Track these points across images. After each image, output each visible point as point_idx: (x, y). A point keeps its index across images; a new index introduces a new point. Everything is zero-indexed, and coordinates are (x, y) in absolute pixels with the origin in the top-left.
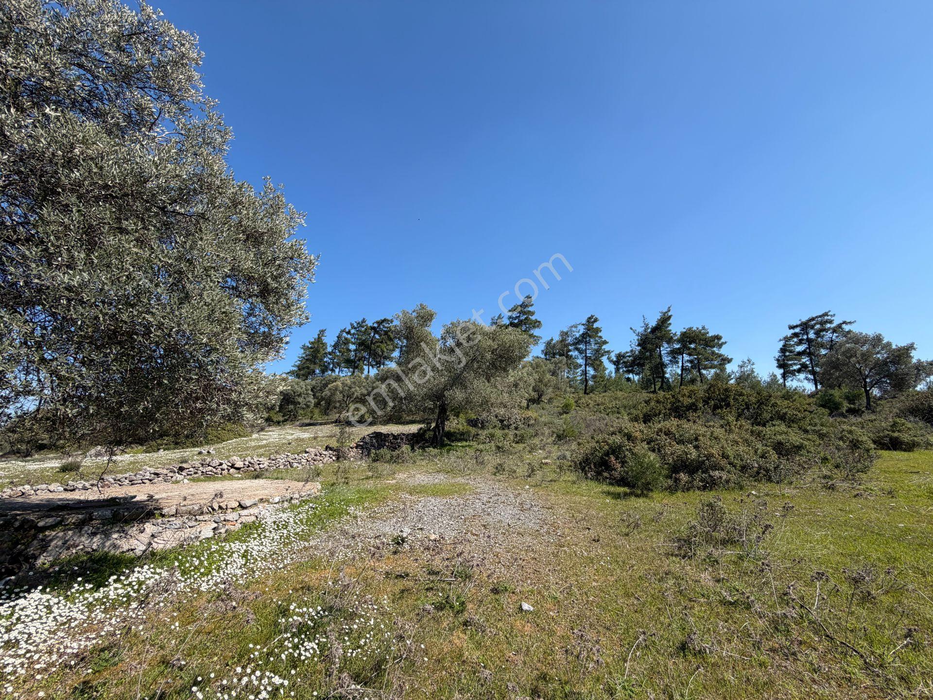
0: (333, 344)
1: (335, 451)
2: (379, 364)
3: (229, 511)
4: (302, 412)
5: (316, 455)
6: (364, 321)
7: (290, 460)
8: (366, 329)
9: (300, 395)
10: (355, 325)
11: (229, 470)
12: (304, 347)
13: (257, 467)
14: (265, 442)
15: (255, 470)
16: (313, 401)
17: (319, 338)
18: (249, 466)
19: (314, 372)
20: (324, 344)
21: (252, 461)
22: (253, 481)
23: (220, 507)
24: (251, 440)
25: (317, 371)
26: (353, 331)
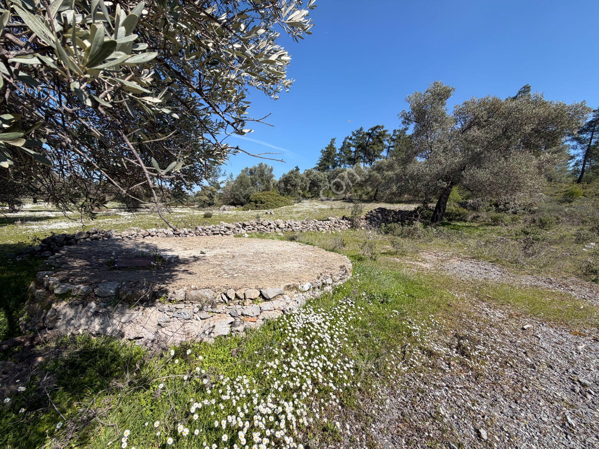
0: (340, 148)
1: (349, 220)
2: (371, 161)
3: (248, 301)
5: (336, 223)
6: (361, 129)
7: (317, 225)
8: (363, 135)
9: (321, 181)
10: (355, 133)
11: (275, 229)
12: (322, 152)
13: (294, 227)
17: (331, 144)
18: (289, 227)
19: (328, 167)
20: (334, 149)
21: (290, 224)
25: (330, 167)
26: (353, 138)
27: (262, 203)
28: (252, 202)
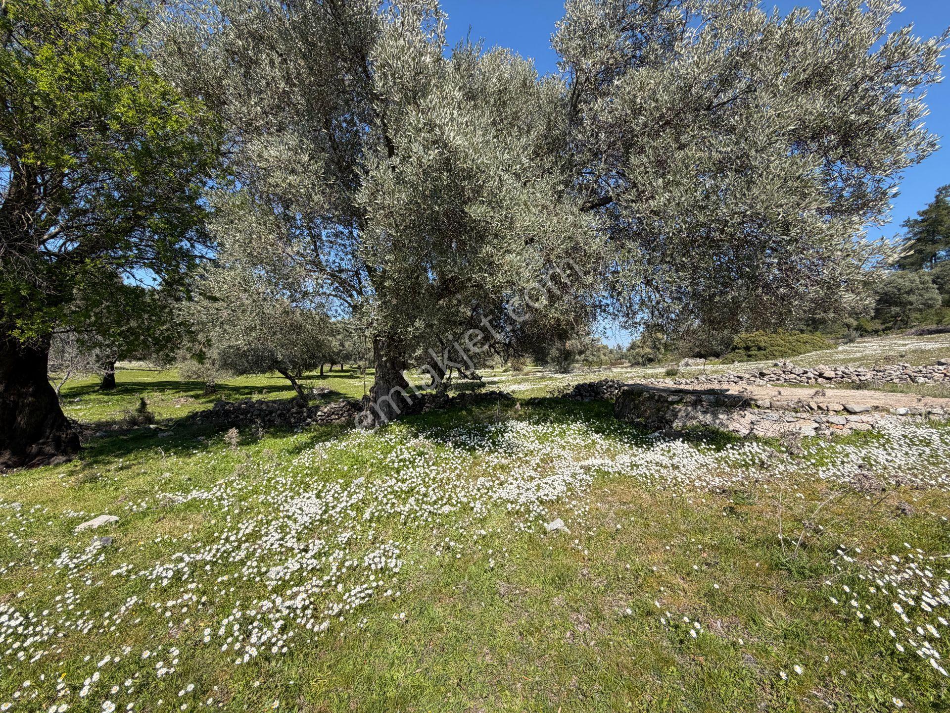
3: (832, 413)
4: (919, 316)
7: (910, 372)
9: (910, 292)
11: (816, 380)
13: (856, 378)
14: (859, 355)
15: (853, 382)
16: (940, 298)
18: (843, 377)
19: (935, 255)
21: (847, 371)
22: (855, 391)
23: (819, 408)
24: (837, 353)
25: (942, 253)
27: (760, 349)
28: (739, 349)
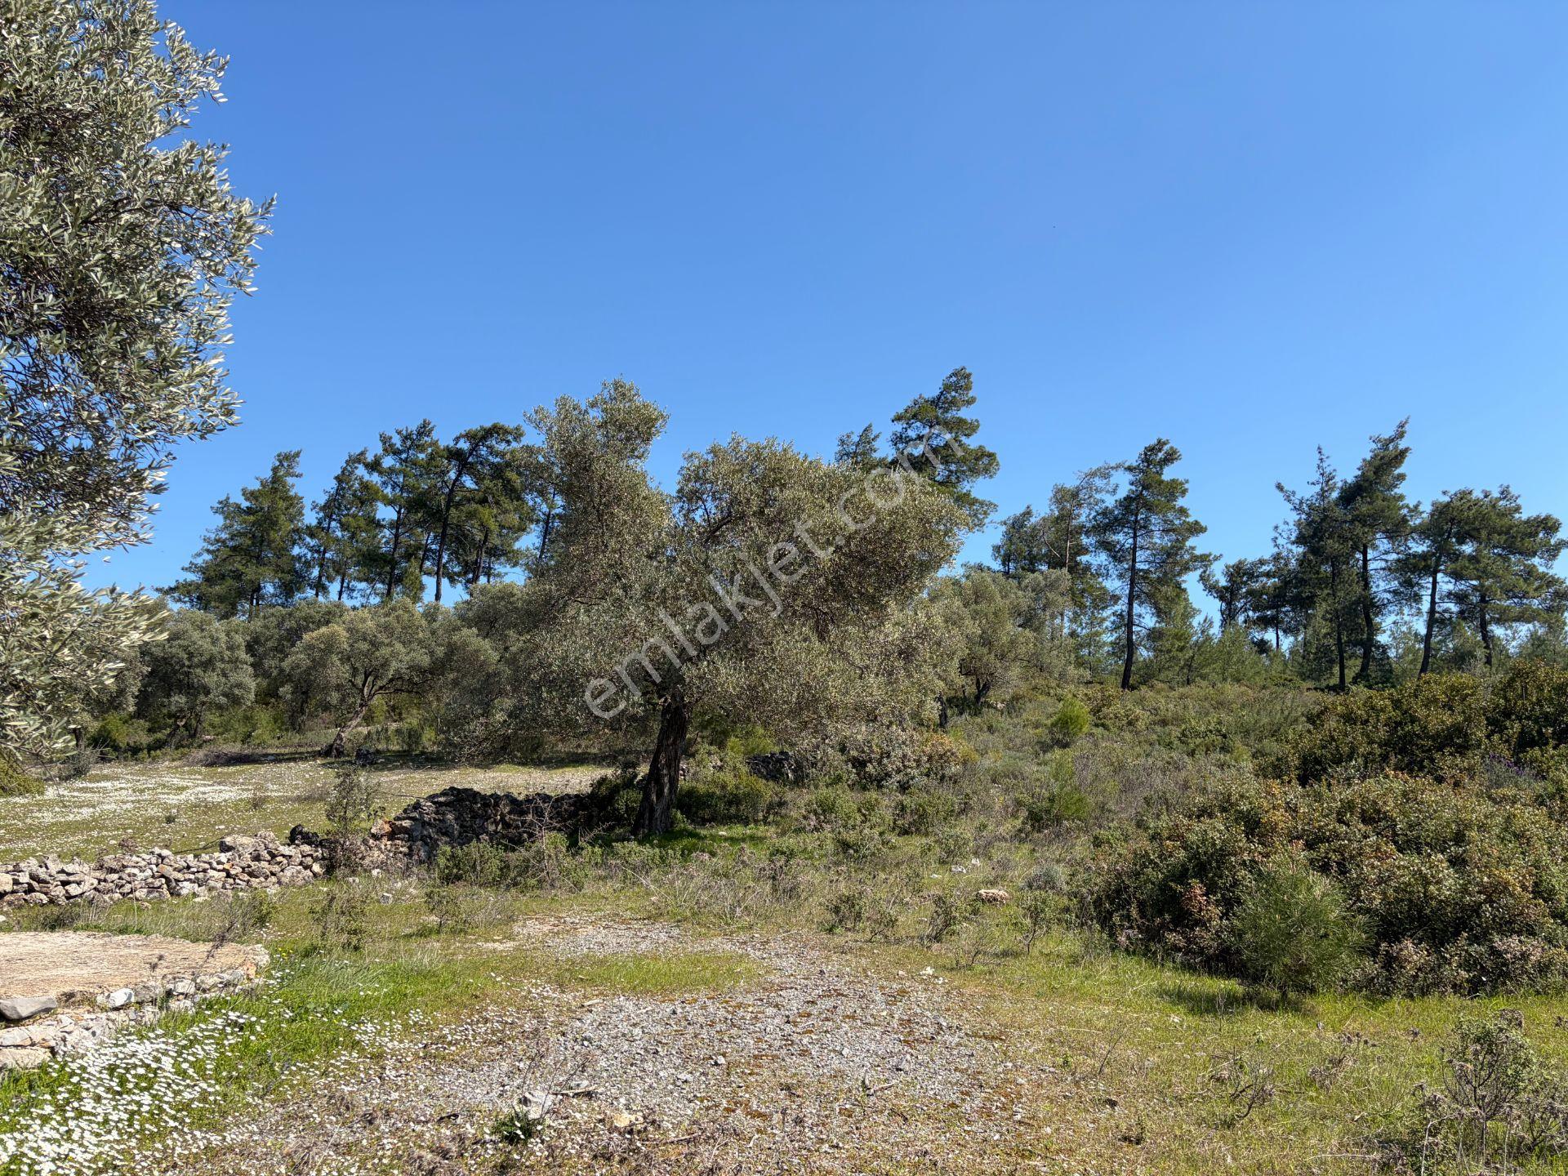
0: (322, 500)
1: (321, 844)
2: (471, 571)
4: (217, 720)
5: (257, 858)
6: (424, 430)
7: (169, 871)
8: (432, 457)
9: (207, 664)
10: (397, 441)
12: (225, 508)
13: (59, 891)
14: (86, 812)
15: (52, 901)
16: (253, 685)
17: (276, 479)
18: (30, 890)
19: (258, 589)
20: (293, 502)
21: (42, 873)
22: (45, 936)
24: (40, 806)
25: (269, 589)
26: (388, 462)
